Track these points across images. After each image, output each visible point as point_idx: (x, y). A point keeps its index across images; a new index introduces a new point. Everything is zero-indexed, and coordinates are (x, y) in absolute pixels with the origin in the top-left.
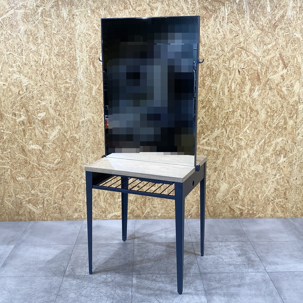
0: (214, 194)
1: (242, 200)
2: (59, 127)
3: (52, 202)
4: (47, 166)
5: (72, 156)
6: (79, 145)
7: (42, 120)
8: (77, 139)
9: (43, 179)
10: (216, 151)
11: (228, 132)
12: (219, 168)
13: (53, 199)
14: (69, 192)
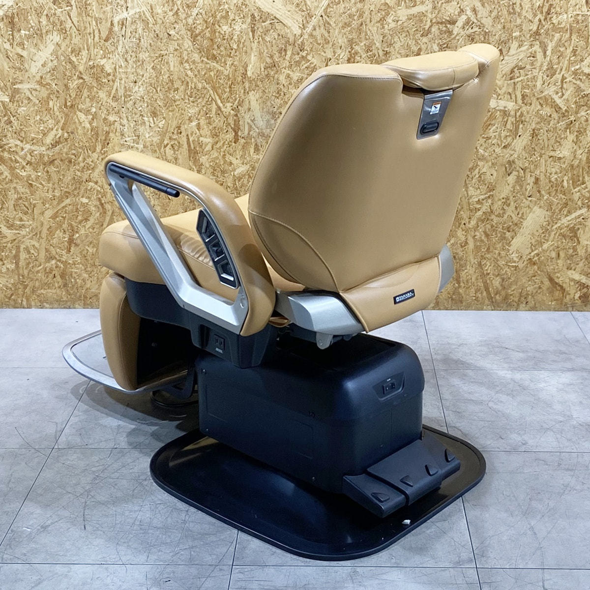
0: (503, 238)
1: (587, 259)
2: (56, 37)
3: (43, 254)
4: (26, 150)
5: (94, 124)
6: (114, 91)
7: (5, 15)
8: (109, 75)
9: (15, 188)
10: (512, 113)
11: (549, 53)
12: (519, 164)
13: (44, 245)
14: (87, 227)
